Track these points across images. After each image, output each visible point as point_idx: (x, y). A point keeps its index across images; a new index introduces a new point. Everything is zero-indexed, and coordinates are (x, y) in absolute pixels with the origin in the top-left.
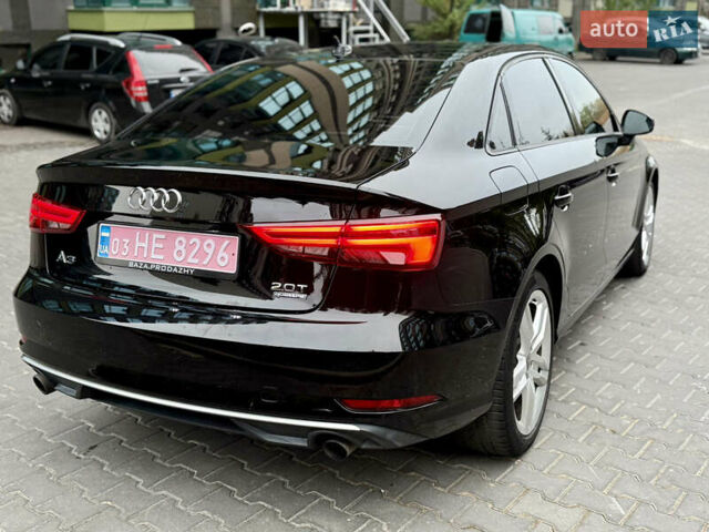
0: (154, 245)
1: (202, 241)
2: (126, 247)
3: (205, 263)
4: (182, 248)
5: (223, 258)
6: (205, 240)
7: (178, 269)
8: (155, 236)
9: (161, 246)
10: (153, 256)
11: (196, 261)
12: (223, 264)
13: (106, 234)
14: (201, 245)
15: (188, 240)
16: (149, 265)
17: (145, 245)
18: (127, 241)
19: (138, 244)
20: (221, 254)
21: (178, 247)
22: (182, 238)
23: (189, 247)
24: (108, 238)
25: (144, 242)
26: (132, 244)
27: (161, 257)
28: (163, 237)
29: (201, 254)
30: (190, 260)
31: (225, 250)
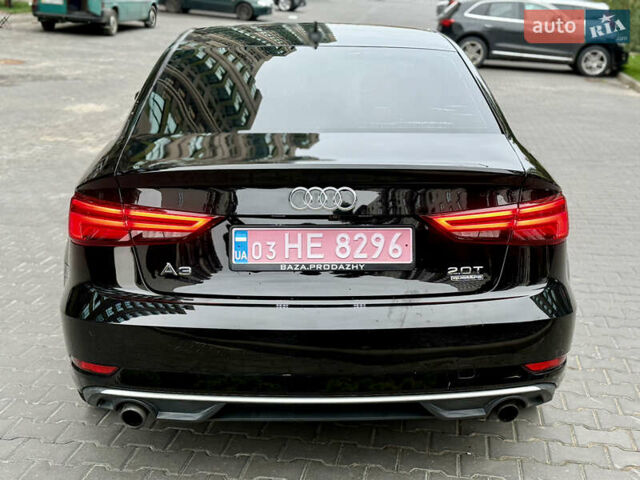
0: (310, 245)
1: (369, 236)
2: (271, 250)
3: (375, 256)
4: (345, 245)
5: (395, 250)
6: (372, 234)
7: (345, 265)
8: (310, 236)
9: (319, 245)
10: (310, 256)
11: (365, 256)
12: (397, 256)
13: (243, 239)
14: (369, 240)
15: (352, 236)
16: (307, 266)
17: (298, 246)
18: (273, 244)
19: (288, 246)
20: (393, 246)
21: (341, 245)
22: (342, 235)
23: (354, 244)
24: (245, 243)
25: (296, 242)
26: (280, 248)
27: (321, 256)
28: (320, 235)
29: (370, 248)
30: (357, 255)
31: (397, 242)
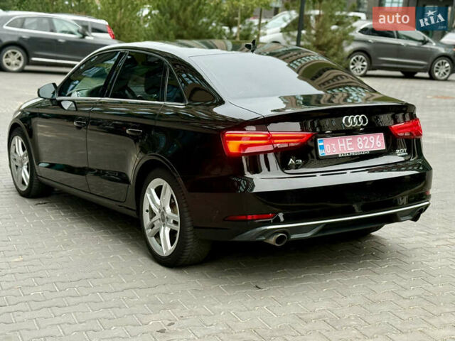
0: (348, 144)
1: (368, 138)
2: (334, 148)
3: (372, 147)
4: (361, 143)
5: (379, 144)
7: (363, 152)
8: (347, 140)
9: (351, 144)
10: (349, 149)
11: (368, 147)
12: (379, 146)
13: (322, 144)
14: (369, 140)
15: (363, 139)
16: (349, 154)
17: (344, 145)
18: (334, 145)
19: (340, 145)
20: (378, 142)
21: (359, 142)
23: (364, 141)
24: (323, 146)
25: (343, 143)
26: (337, 146)
27: (353, 149)
28: (351, 139)
29: (370, 143)
30: (366, 147)
31: (379, 140)
